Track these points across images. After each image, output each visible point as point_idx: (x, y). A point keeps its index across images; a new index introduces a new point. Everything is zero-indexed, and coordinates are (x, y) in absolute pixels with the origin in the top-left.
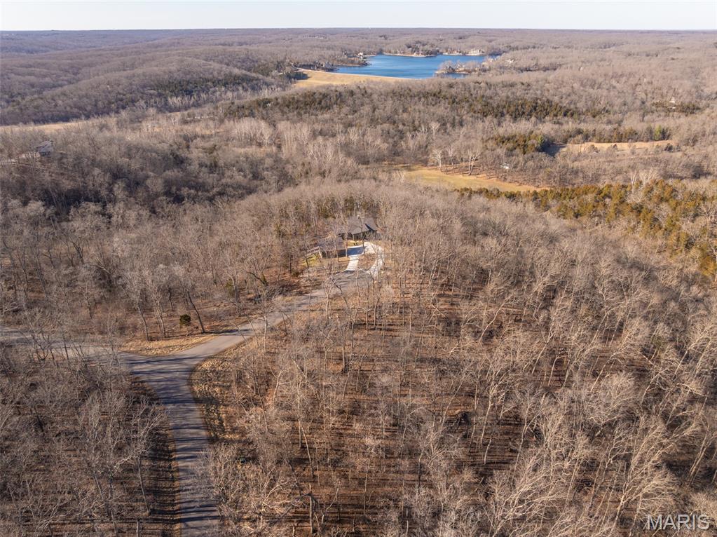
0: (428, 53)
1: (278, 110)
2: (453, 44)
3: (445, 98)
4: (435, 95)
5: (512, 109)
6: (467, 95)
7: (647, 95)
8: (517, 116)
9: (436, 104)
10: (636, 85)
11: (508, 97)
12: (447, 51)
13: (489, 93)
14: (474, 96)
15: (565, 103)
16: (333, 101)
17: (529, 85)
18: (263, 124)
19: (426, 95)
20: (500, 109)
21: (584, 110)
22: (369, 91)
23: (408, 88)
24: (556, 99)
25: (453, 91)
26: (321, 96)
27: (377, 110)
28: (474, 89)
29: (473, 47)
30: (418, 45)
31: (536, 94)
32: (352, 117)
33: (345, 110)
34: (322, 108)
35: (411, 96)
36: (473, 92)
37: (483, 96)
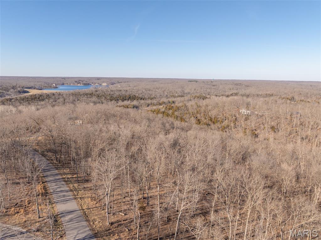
0: (85, 84)
1: (18, 102)
2: (96, 81)
3: (95, 95)
4: (90, 94)
5: (121, 98)
6: (104, 94)
7: (168, 93)
8: (123, 100)
9: (91, 97)
10: (164, 91)
11: (119, 94)
12: (93, 84)
13: (112, 93)
14: (106, 94)
15: (140, 96)
16: (45, 98)
17: (127, 91)
18: (11, 107)
19: (87, 94)
20: (117, 98)
21: (147, 98)
22: (61, 94)
23: (79, 92)
24: (137, 95)
25: (98, 93)
26: (39, 96)
27: (66, 100)
28: (106, 92)
29: (104, 82)
30: (80, 82)
31: (129, 93)
32: (55, 103)
33: (51, 100)
34: (40, 100)
35: (80, 95)
36: (105, 92)
37: (110, 94)
